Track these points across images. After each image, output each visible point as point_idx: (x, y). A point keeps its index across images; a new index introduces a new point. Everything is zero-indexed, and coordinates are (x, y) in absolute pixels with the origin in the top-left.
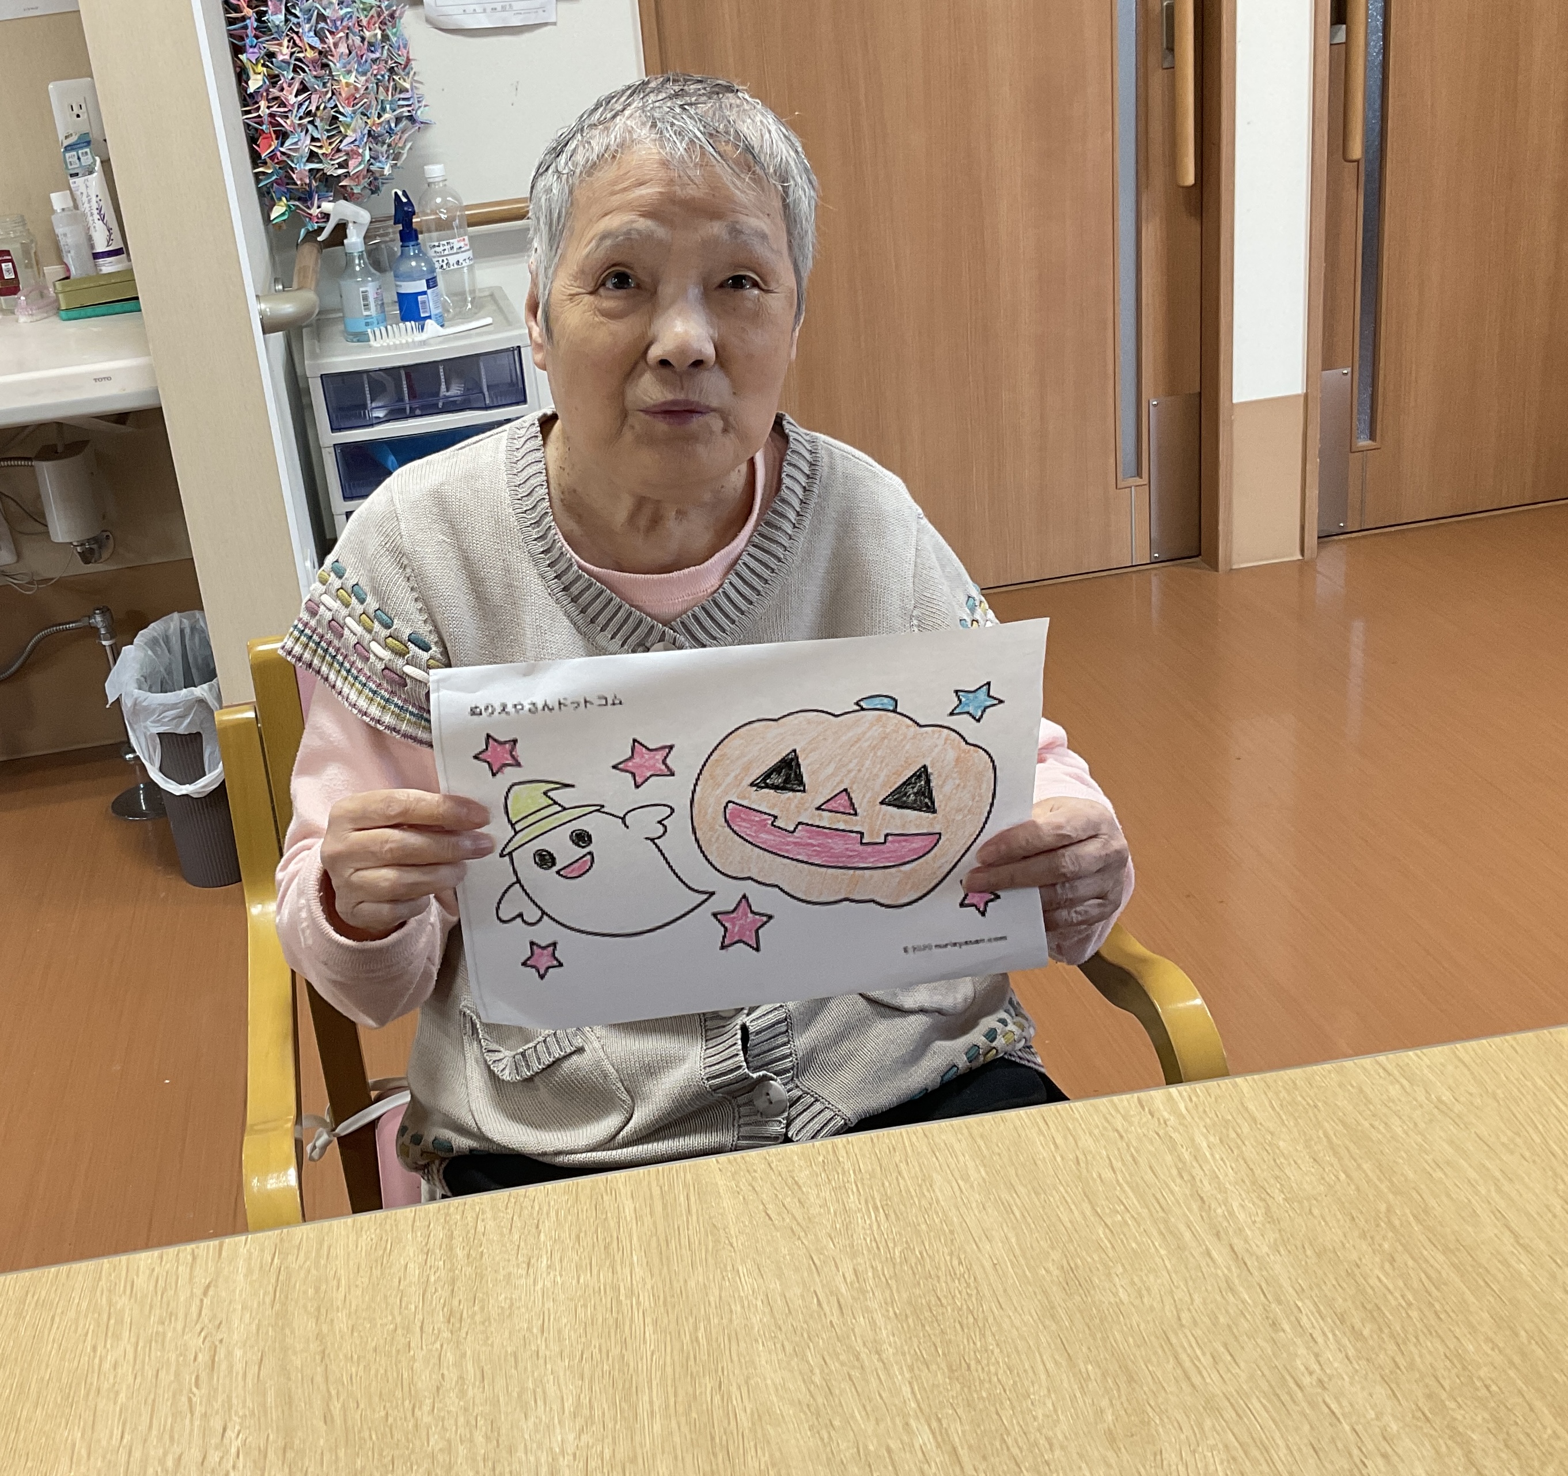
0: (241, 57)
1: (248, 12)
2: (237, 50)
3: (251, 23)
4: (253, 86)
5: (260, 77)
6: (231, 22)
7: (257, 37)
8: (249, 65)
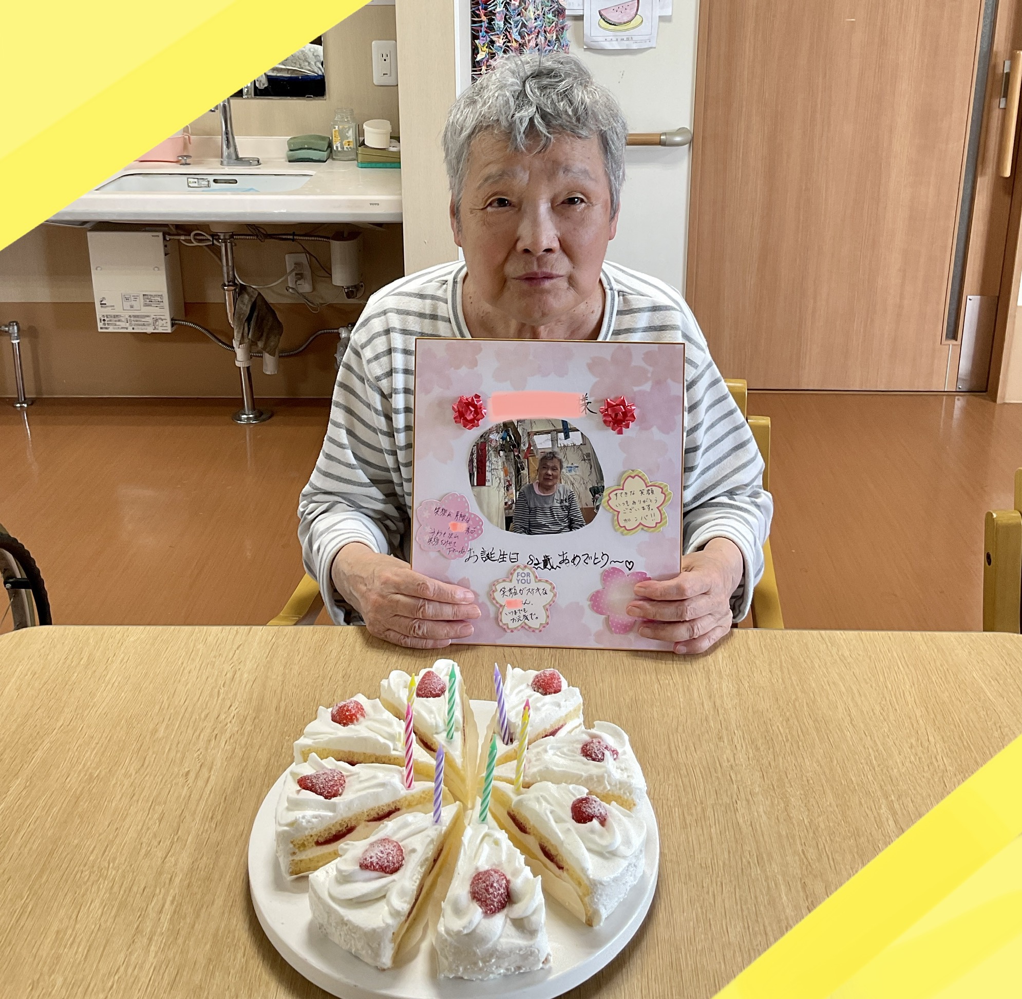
0: (477, 41)
1: (484, 18)
2: (475, 37)
3: (485, 24)
4: (479, 58)
5: (484, 53)
6: (473, 22)
7: (486, 32)
8: (479, 47)
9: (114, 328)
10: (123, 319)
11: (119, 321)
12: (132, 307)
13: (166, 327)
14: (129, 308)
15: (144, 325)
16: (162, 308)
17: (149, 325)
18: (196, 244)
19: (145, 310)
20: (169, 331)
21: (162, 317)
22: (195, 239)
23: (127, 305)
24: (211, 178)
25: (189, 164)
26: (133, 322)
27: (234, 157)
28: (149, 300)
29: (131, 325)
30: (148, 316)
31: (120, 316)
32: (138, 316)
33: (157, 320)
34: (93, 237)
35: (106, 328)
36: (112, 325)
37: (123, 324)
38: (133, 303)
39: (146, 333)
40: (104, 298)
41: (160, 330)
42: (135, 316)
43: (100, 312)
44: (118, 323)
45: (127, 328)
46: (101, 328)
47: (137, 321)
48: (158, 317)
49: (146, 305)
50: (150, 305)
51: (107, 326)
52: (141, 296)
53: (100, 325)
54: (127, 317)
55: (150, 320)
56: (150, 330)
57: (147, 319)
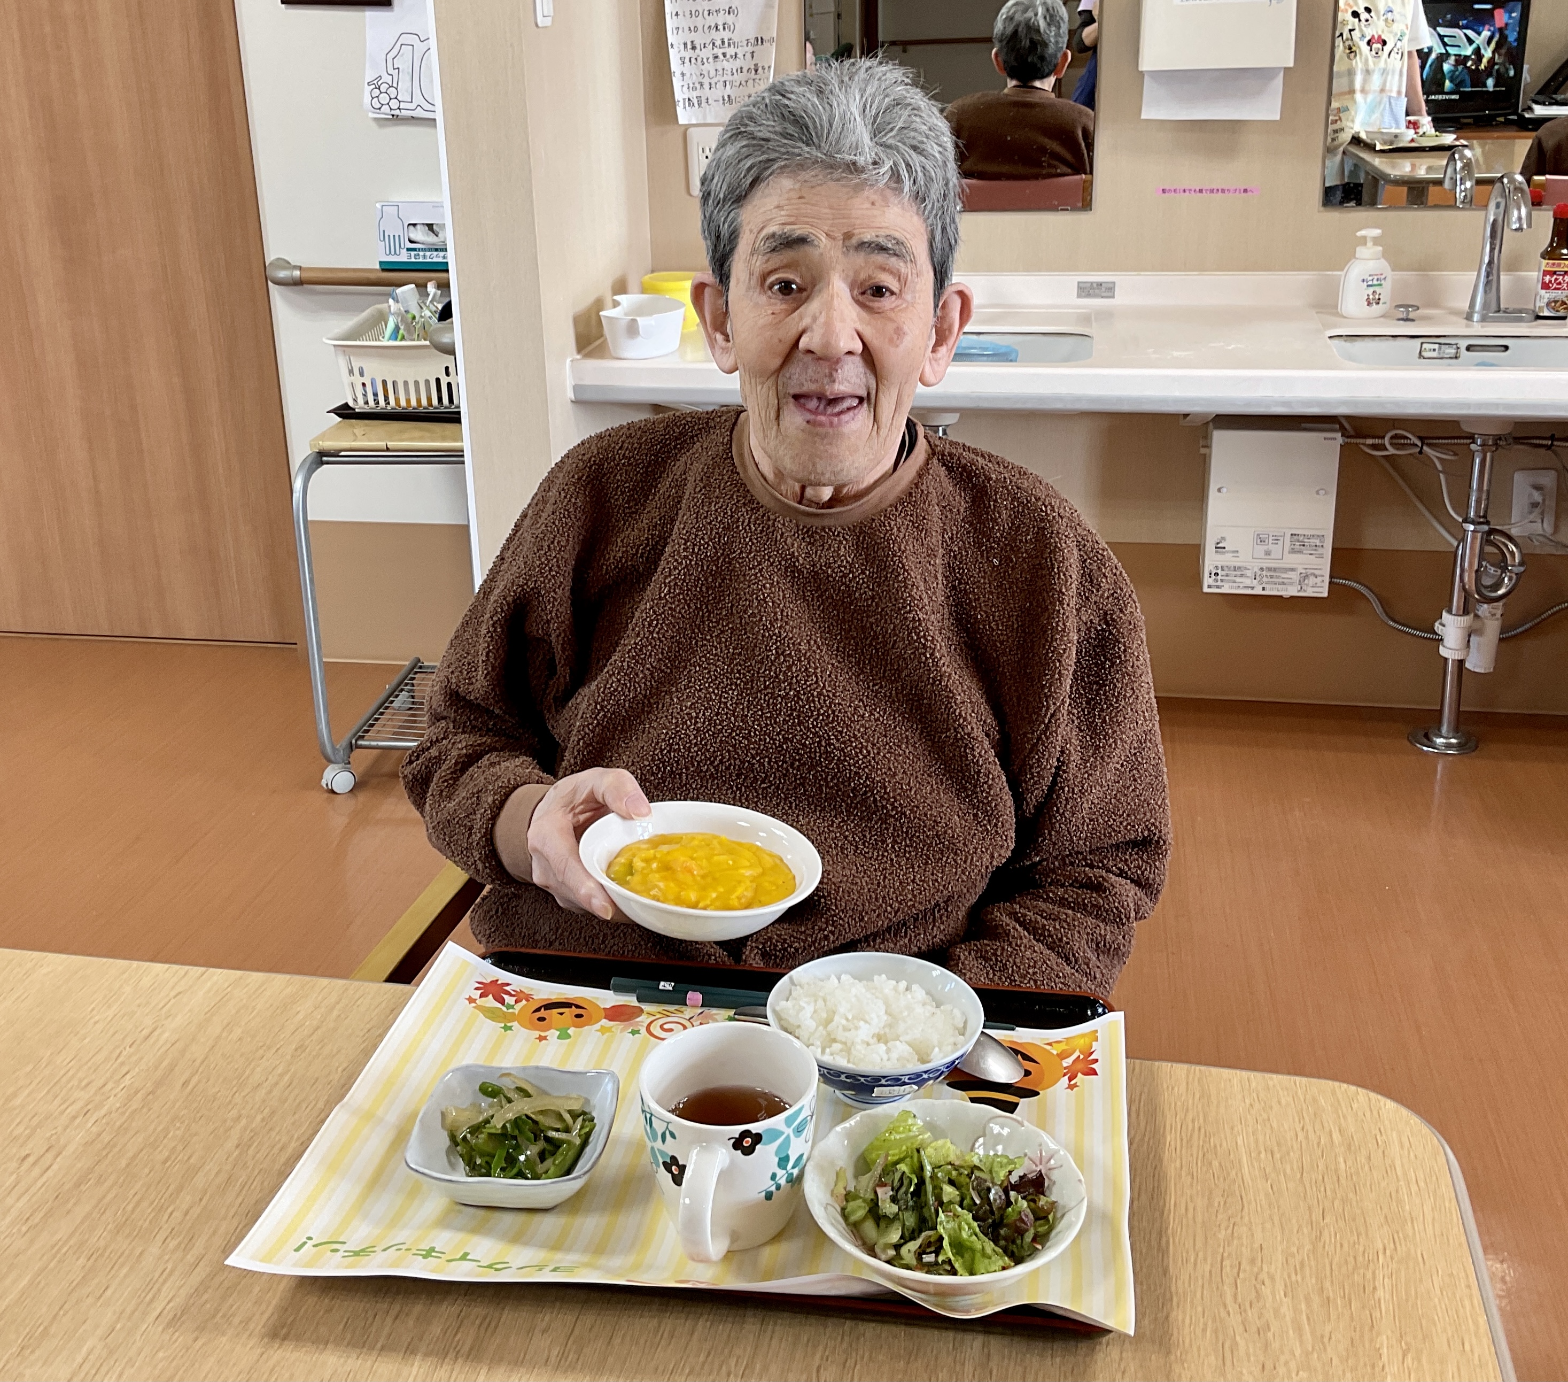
9: (1232, 587)
10: (1249, 573)
11: (1242, 576)
12: (1268, 553)
13: (1319, 588)
14: (1263, 556)
15: (1283, 583)
16: (1321, 556)
17: (1291, 584)
18: (1391, 451)
19: (1292, 560)
20: (1326, 595)
21: (1317, 572)
22: (1391, 444)
23: (1261, 549)
24: (1463, 344)
25: (1413, 320)
26: (1265, 579)
27: (1494, 306)
28: (1299, 543)
29: (1261, 583)
30: (1293, 570)
31: (1246, 569)
32: (1275, 570)
33: (1306, 576)
34: (1221, 439)
35: (1218, 587)
36: (1229, 581)
37: (1248, 582)
38: (1271, 547)
39: (1281, 597)
40: (1223, 539)
41: (1310, 593)
42: (1269, 569)
43: (1211, 560)
44: (1238, 579)
45: (1253, 588)
46: (1209, 587)
47: (1271, 577)
48: (1310, 571)
49: (1293, 551)
50: (1300, 552)
51: (1219, 583)
52: (1288, 537)
53: (1207, 581)
54: (1256, 569)
55: (1294, 576)
56: (1292, 591)
57: (1291, 575)
